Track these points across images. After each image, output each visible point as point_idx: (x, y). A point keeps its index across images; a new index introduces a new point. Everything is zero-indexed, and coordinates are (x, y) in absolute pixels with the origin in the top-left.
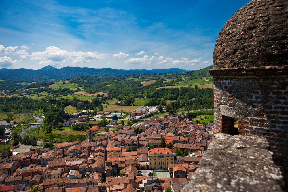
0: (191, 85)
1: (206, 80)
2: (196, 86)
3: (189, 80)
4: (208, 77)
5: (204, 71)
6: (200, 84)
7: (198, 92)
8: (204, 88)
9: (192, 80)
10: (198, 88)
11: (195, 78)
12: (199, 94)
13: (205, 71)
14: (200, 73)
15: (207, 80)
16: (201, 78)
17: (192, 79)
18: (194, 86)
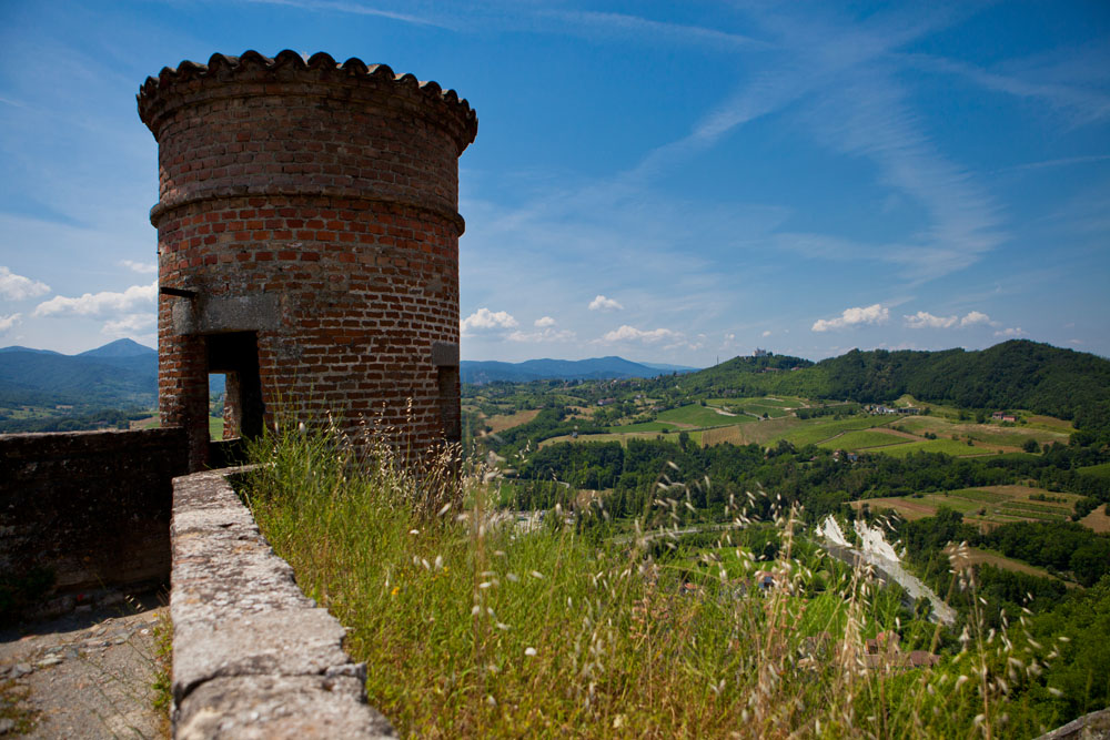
0: (666, 431)
1: (720, 412)
2: (684, 438)
3: (660, 411)
4: (730, 401)
5: (714, 376)
6: (697, 428)
7: (690, 460)
8: (712, 444)
9: (668, 412)
10: (690, 445)
11: (682, 405)
12: (695, 466)
13: (716, 379)
14: (701, 384)
15: (723, 410)
16: (704, 405)
17: (672, 408)
18: (678, 434)
